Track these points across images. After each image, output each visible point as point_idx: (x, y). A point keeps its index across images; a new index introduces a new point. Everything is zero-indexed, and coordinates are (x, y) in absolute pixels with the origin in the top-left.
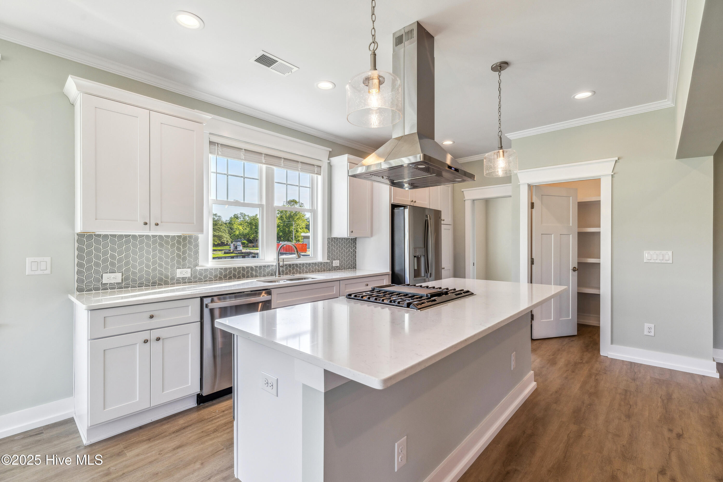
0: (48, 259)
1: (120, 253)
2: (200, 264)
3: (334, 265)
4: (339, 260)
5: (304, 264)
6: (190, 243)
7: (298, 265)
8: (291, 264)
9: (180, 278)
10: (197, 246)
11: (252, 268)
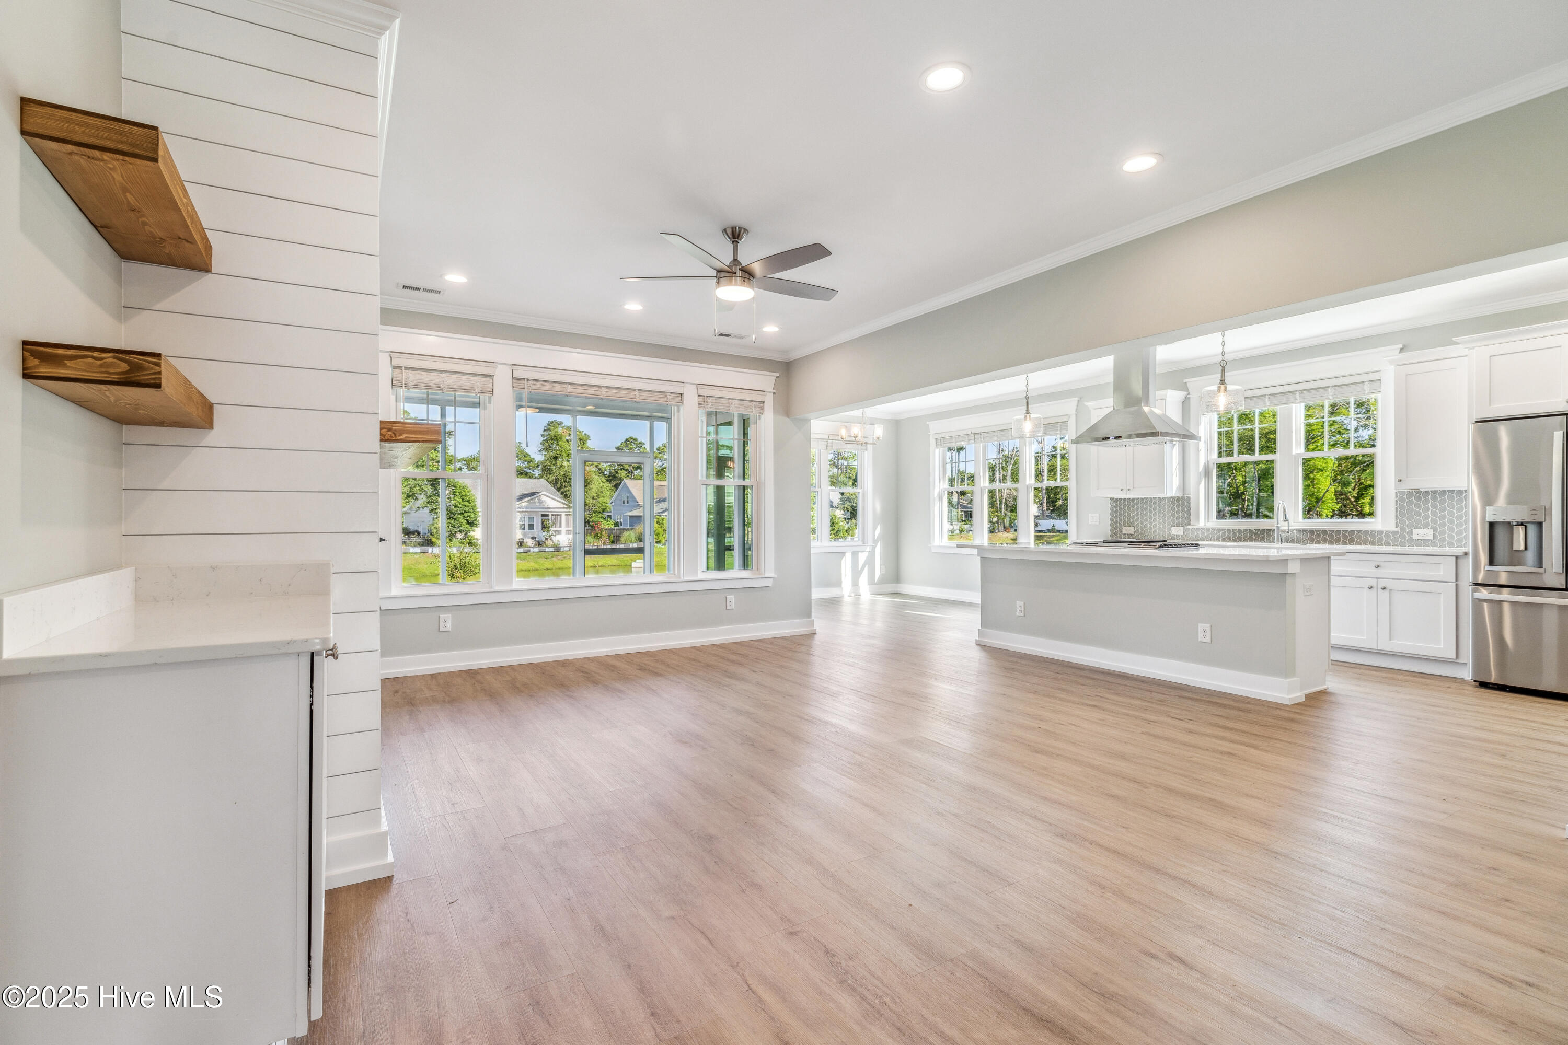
0: (1098, 515)
1: (1133, 512)
2: (1192, 523)
3: (1415, 537)
4: (1435, 530)
5: (1340, 531)
6: (1183, 503)
7: (1328, 532)
8: (1314, 530)
9: (1174, 535)
10: (1189, 506)
11: (1250, 531)
